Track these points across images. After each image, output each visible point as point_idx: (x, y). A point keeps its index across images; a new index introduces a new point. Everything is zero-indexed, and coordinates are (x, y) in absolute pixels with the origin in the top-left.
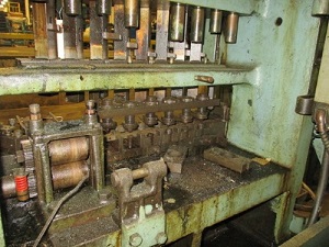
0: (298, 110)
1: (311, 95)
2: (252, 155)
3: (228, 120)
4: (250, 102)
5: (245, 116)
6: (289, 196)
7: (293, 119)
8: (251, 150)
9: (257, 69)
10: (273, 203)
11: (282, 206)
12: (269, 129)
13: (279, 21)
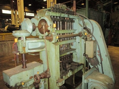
0: (84, 55)
1: (85, 53)
2: (78, 63)
3: (72, 58)
4: (76, 54)
5: (76, 57)
6: (84, 68)
7: (83, 57)
8: (77, 62)
9: (77, 49)
10: (82, 70)
11: (83, 70)
12: (80, 58)
13: (79, 43)
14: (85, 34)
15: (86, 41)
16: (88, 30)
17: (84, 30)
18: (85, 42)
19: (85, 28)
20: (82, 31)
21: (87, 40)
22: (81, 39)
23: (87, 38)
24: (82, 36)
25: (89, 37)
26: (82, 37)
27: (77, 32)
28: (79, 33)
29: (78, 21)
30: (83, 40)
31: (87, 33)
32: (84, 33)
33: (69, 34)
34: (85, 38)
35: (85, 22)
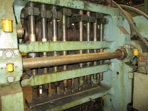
4: (111, 100)
5: (110, 105)
9: (112, 88)
13: (118, 73)
14: (133, 53)
15: (135, 73)
16: (142, 41)
17: (133, 43)
18: (134, 75)
19: (135, 38)
20: (127, 46)
21: (139, 70)
22: (123, 66)
23: (140, 63)
24: (125, 57)
25: (143, 63)
26: (126, 60)
27: (113, 48)
28: (117, 50)
29: (116, 21)
30: (129, 69)
31: (141, 51)
32: (132, 50)
33: (90, 52)
34: (134, 63)
35: (135, 24)
